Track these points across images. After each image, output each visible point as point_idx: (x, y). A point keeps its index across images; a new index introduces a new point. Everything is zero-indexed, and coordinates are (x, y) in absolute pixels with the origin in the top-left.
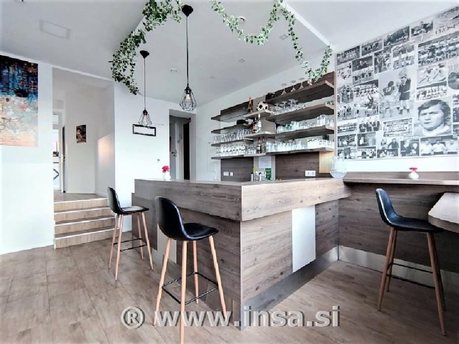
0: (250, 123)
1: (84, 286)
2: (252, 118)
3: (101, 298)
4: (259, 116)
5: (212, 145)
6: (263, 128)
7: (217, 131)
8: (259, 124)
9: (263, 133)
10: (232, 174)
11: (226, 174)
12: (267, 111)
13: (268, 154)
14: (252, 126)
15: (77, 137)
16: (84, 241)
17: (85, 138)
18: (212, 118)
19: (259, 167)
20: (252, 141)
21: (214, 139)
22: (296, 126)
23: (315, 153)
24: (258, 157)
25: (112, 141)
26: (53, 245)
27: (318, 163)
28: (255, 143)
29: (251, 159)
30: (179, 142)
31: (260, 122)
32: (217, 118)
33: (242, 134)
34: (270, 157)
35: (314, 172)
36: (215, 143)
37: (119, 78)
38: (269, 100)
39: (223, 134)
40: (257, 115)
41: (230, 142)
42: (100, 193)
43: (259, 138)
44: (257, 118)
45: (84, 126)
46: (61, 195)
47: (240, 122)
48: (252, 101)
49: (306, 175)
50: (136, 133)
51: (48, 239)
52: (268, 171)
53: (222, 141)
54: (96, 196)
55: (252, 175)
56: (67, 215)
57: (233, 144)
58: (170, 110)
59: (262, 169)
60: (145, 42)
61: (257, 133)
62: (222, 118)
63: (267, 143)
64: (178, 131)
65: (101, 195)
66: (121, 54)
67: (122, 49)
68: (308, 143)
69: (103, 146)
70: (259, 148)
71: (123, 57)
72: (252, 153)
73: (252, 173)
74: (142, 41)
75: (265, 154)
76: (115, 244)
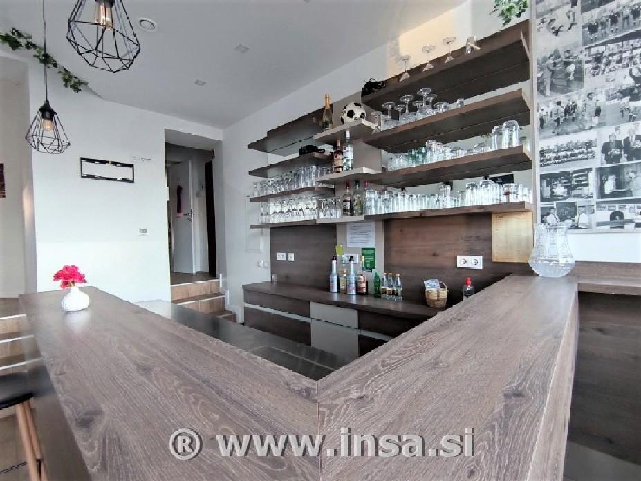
0: (327, 154)
2: (332, 141)
4: (348, 135)
6: (357, 162)
8: (349, 154)
9: (356, 171)
10: (292, 257)
12: (365, 122)
13: (369, 218)
14: (331, 159)
18: (250, 146)
19: (348, 246)
20: (334, 190)
21: (252, 186)
22: (438, 154)
23: (483, 216)
24: (345, 224)
27: (490, 239)
28: (340, 195)
29: (331, 228)
30: (198, 195)
31: (349, 148)
32: (259, 145)
33: (312, 177)
34: (372, 224)
35: (480, 259)
36: (256, 195)
38: (369, 97)
39: (273, 176)
40: (344, 133)
41: (287, 193)
43: (349, 182)
44: (344, 141)
47: (307, 151)
48: (331, 105)
49: (459, 266)
52: (368, 253)
53: (270, 192)
55: (334, 261)
57: (293, 196)
59: (354, 250)
61: (343, 173)
62: (271, 144)
63: (368, 195)
64: (196, 175)
68: (468, 193)
70: (348, 205)
72: (332, 215)
73: (334, 257)
75: (362, 217)
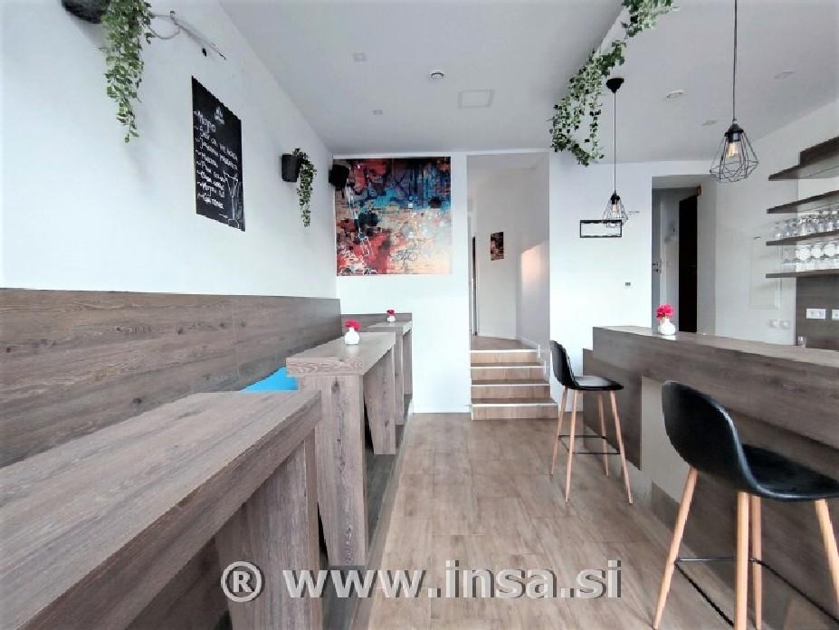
1: (519, 496)
3: (547, 526)
5: (770, 243)
7: (787, 208)
11: (816, 313)
15: (492, 252)
16: (508, 416)
17: (502, 252)
18: (773, 177)
21: (773, 226)
25: (546, 255)
30: (667, 241)
45: (501, 234)
50: (585, 237)
54: (518, 344)
58: (654, 178)
60: (622, 61)
64: (666, 216)
65: (528, 344)
66: (572, 100)
69: (529, 261)
74: (617, 62)
76: (560, 436)
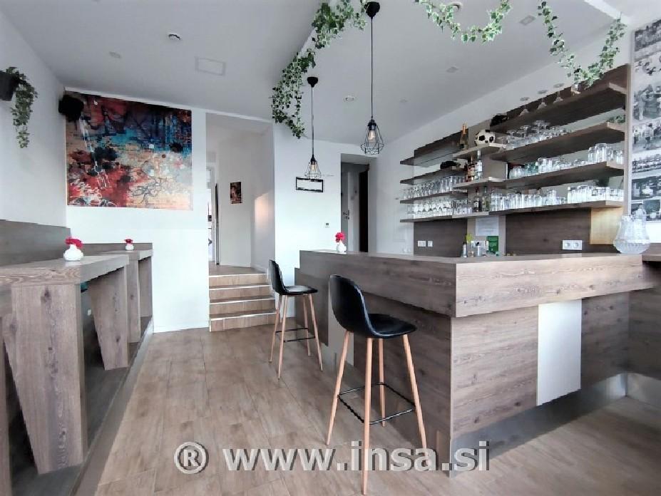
0: (462, 167)
1: (242, 380)
2: (467, 157)
4: (479, 154)
5: (402, 202)
6: (485, 172)
7: (409, 181)
8: (479, 167)
9: (485, 180)
10: (431, 244)
11: (421, 244)
12: (492, 144)
13: (493, 214)
14: (466, 169)
15: (231, 197)
16: (241, 325)
17: (240, 197)
18: (402, 163)
19: (476, 235)
20: (466, 194)
21: (402, 191)
22: (547, 166)
23: (584, 211)
24: (474, 218)
25: (271, 201)
26: (208, 328)
27: (589, 228)
28: (471, 197)
29: (463, 222)
30: (352, 198)
31: (480, 163)
32: (408, 162)
33: (449, 185)
34: (497, 219)
35: (580, 242)
36: (405, 198)
37: (280, 118)
38: (497, 127)
39: (418, 185)
40: (476, 152)
41: (429, 197)
42: (258, 266)
43: (477, 188)
44: (475, 156)
45: (240, 183)
46: (216, 267)
47: (446, 166)
48: (467, 130)
49: (564, 248)
50: (300, 189)
51: (202, 319)
52: (493, 240)
53: (416, 196)
54: (252, 270)
55: (465, 246)
56: (222, 293)
57: (433, 199)
58: (342, 155)
59: (481, 238)
60: (314, 65)
61: (474, 181)
62: (416, 161)
63: (492, 197)
64: (353, 183)
65: (259, 270)
66: (284, 85)
67: (285, 79)
68: (569, 194)
69: (260, 207)
70: (477, 205)
71: (286, 89)
72: (465, 212)
73: (465, 243)
74: (310, 64)
75: (487, 214)
76: (277, 332)
